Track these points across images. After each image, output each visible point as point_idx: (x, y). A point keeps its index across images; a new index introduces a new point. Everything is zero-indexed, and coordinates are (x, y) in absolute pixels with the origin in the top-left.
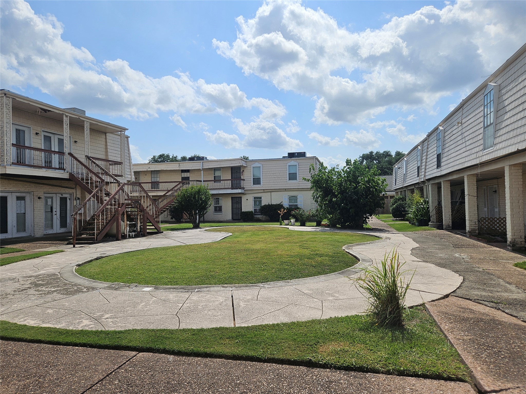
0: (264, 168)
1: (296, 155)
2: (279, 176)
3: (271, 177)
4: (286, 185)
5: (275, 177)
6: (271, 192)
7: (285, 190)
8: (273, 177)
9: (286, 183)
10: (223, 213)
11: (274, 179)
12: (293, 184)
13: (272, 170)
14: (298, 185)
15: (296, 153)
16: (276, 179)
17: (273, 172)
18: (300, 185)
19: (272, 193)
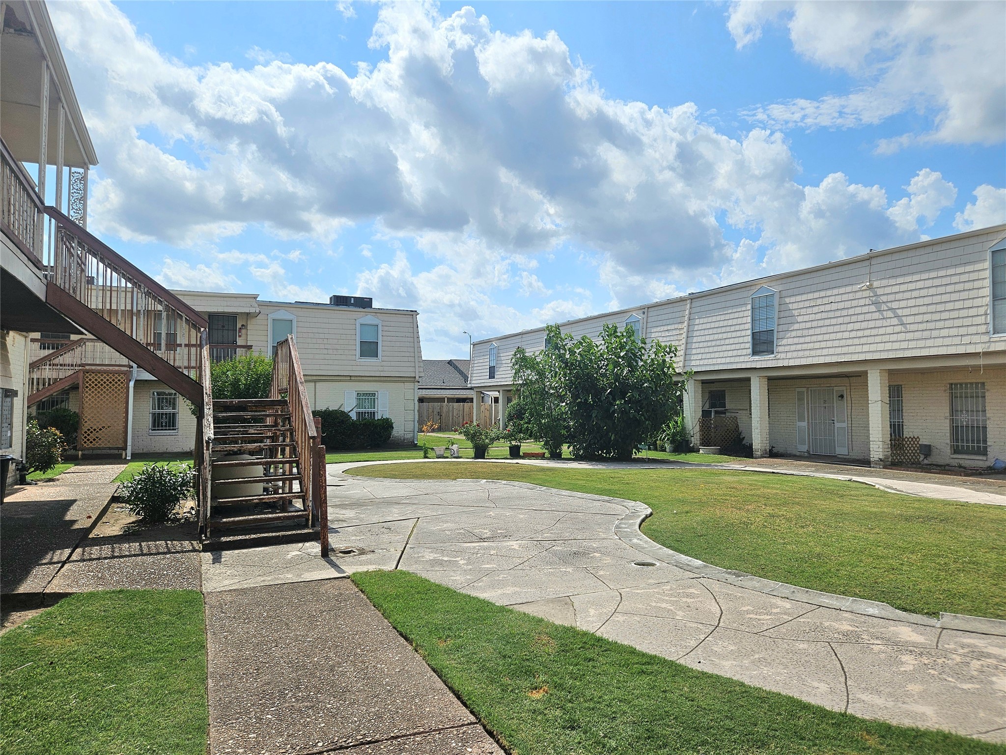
0: (301, 324)
1: (352, 302)
2: (337, 347)
3: (317, 346)
4: (354, 368)
5: (327, 346)
6: (315, 381)
7: (351, 378)
8: (322, 346)
9: (353, 363)
10: (180, 432)
11: (325, 352)
12: (369, 365)
13: (320, 331)
14: (381, 369)
15: (352, 299)
16: (330, 352)
17: (322, 336)
18: (386, 369)
19: (318, 384)
